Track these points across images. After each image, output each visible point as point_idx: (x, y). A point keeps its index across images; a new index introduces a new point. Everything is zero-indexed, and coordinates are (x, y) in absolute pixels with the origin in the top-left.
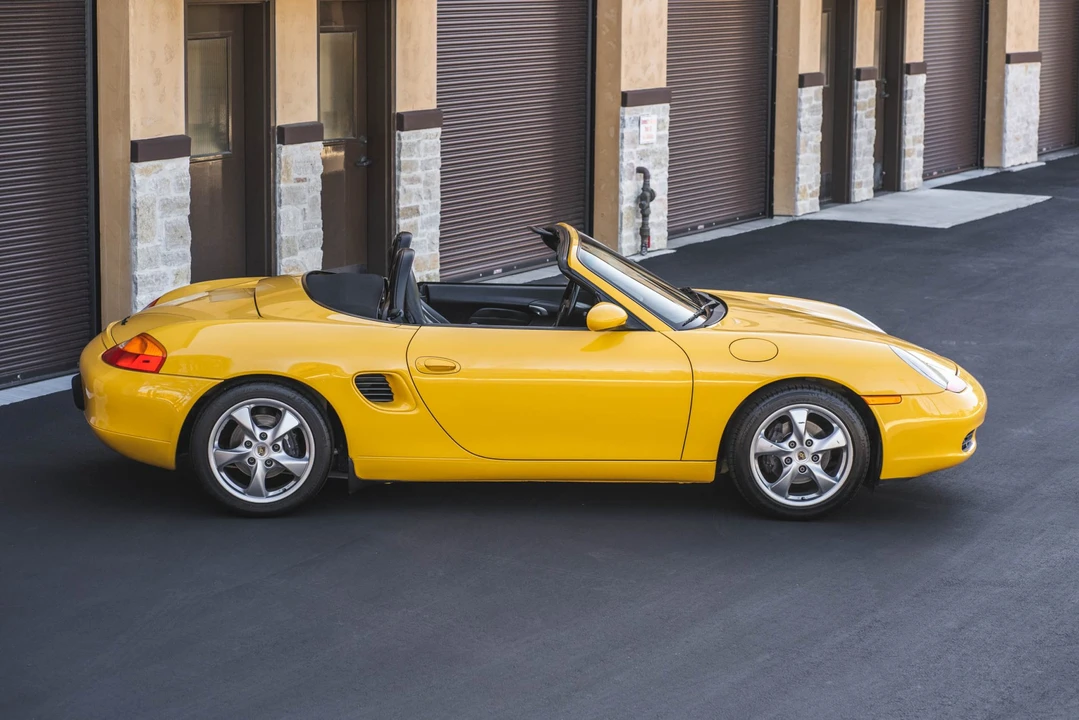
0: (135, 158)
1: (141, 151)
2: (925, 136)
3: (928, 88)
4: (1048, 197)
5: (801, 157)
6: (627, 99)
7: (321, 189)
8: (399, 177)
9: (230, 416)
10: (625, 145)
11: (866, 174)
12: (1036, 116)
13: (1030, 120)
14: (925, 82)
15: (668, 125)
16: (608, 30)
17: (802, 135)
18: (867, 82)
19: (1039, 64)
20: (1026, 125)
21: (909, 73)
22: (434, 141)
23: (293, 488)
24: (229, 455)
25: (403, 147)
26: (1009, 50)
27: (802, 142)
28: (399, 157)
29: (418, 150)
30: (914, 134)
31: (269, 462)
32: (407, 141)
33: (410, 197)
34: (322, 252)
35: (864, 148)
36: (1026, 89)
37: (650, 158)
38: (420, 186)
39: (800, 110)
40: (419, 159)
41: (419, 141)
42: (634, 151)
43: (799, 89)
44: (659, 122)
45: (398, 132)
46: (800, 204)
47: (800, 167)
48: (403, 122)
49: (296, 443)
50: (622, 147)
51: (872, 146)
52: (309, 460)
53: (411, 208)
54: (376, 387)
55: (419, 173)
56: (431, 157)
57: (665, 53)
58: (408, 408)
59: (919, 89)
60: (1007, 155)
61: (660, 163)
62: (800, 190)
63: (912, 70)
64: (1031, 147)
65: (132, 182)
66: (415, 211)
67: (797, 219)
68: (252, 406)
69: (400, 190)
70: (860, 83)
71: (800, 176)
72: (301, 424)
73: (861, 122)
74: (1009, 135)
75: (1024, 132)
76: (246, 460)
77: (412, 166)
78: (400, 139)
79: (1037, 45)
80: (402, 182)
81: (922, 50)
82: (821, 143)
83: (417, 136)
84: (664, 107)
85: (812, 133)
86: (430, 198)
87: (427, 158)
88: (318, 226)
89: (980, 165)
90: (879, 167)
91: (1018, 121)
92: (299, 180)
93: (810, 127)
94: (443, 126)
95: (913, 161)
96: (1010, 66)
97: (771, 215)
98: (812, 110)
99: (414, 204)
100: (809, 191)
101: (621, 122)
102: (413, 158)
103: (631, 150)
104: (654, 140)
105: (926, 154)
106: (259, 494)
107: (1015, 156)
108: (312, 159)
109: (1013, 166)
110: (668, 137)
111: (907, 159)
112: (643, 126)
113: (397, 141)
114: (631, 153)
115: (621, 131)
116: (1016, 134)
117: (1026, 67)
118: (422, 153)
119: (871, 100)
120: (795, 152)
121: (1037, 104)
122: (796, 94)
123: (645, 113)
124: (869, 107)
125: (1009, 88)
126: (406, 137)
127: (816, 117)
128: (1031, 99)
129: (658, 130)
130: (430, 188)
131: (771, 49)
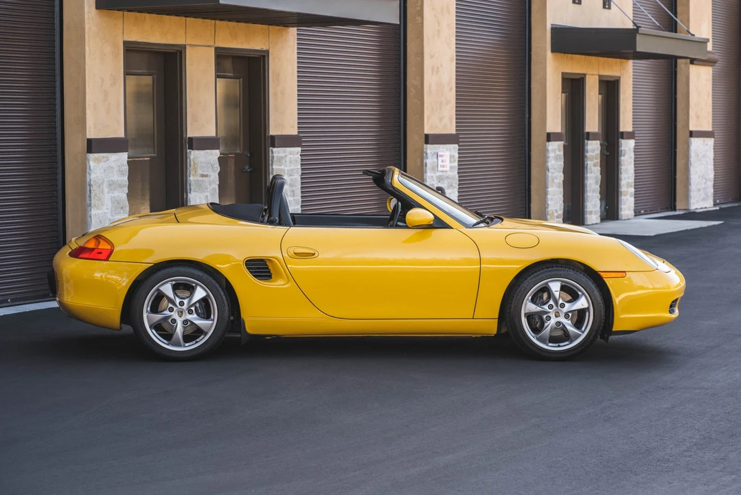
0: (90, 150)
1: (94, 146)
2: (635, 182)
3: (636, 149)
4: (722, 222)
5: (550, 189)
6: (428, 139)
7: (218, 183)
9: (158, 290)
10: (428, 171)
11: (595, 206)
12: (711, 175)
13: (707, 178)
14: (634, 145)
15: (457, 159)
16: (414, 92)
17: (550, 174)
18: (594, 142)
19: (713, 139)
20: (704, 181)
21: (622, 138)
22: (296, 156)
23: (202, 340)
24: (157, 317)
25: (275, 159)
26: (692, 128)
27: (550, 179)
28: (272, 166)
29: (286, 162)
30: (627, 181)
31: (185, 322)
32: (277, 155)
35: (593, 187)
36: (704, 156)
37: (446, 181)
38: (287, 187)
39: (548, 157)
40: (286, 169)
41: (286, 156)
42: (434, 176)
43: (547, 143)
44: (451, 157)
45: (271, 148)
47: (549, 196)
48: (275, 141)
49: (204, 308)
50: (426, 172)
51: (598, 186)
52: (213, 320)
54: (260, 268)
55: (286, 177)
56: (294, 167)
57: (454, 109)
58: (282, 283)
59: (630, 149)
60: (692, 201)
61: (452, 186)
62: (550, 213)
63: (625, 136)
64: (708, 196)
65: (88, 167)
68: (174, 283)
70: (589, 142)
71: (549, 203)
72: (208, 295)
73: (591, 169)
74: (693, 187)
75: (703, 186)
76: (170, 320)
77: (281, 172)
78: (272, 153)
79: (711, 126)
81: (631, 123)
82: (563, 181)
83: (284, 152)
84: (454, 148)
85: (557, 173)
86: (294, 196)
87: (291, 167)
89: (674, 209)
90: (604, 204)
91: (699, 177)
92: (203, 176)
93: (555, 169)
94: (302, 146)
95: (627, 199)
96: (692, 139)
98: (557, 158)
100: (556, 214)
101: (425, 155)
102: (282, 167)
103: (432, 174)
104: (447, 169)
105: (636, 195)
106: (179, 345)
107: (697, 201)
108: (212, 161)
109: (697, 209)
110: (457, 167)
111: (623, 197)
112: (440, 159)
113: (270, 155)
114: (432, 177)
115: (425, 161)
116: (698, 187)
117: (704, 141)
118: (288, 164)
119: (596, 155)
120: (546, 187)
121: (712, 167)
122: (545, 146)
123: (441, 150)
124: (596, 159)
125: (692, 154)
126: (277, 152)
127: (559, 163)
128: (707, 163)
129: (450, 162)
130: (294, 188)
131: (527, 115)
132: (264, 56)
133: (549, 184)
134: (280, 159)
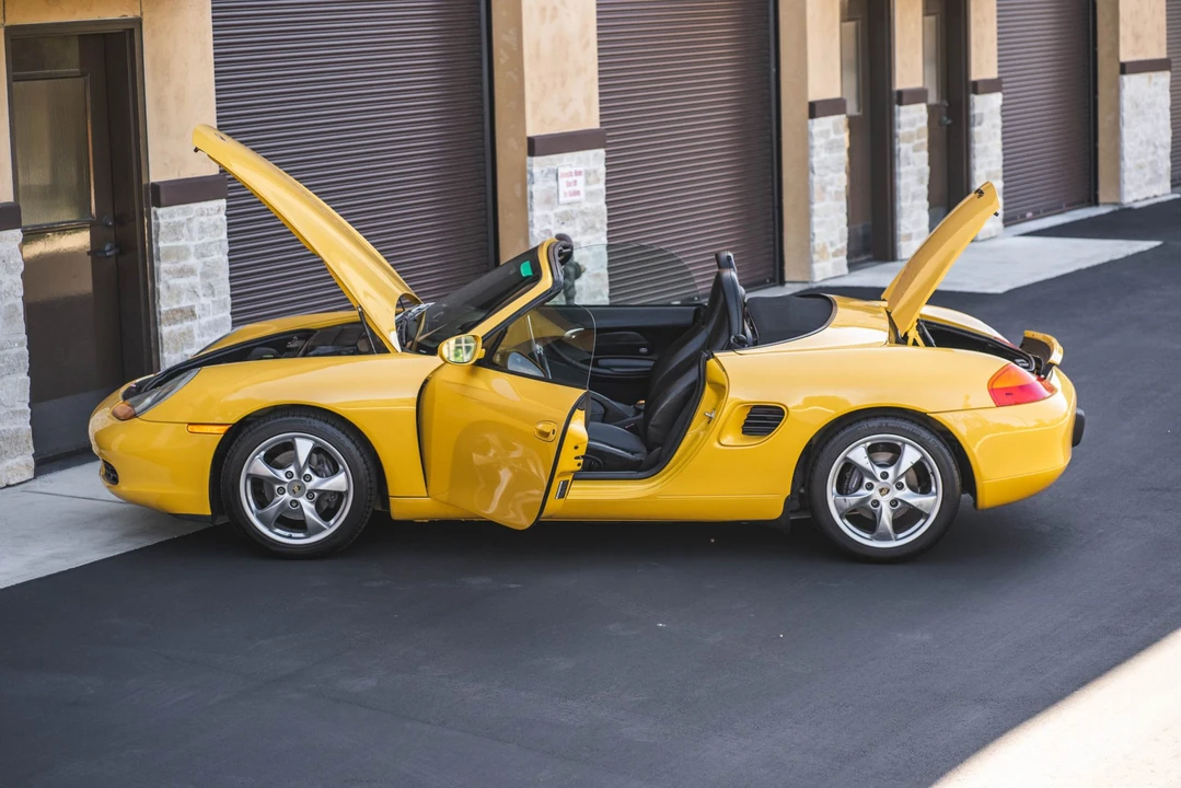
2: (1004, 171)
3: (1004, 110)
4: (1157, 243)
5: (817, 206)
6: (535, 147)
7: (22, 293)
8: (158, 268)
10: (535, 207)
11: (917, 223)
12: (1166, 138)
13: (1157, 143)
14: (1000, 102)
15: (603, 178)
16: (507, 57)
17: (815, 179)
18: (913, 107)
19: (1168, 74)
20: (1152, 149)
21: (976, 92)
22: (217, 217)
25: (162, 229)
26: (1125, 57)
27: (817, 188)
28: (157, 242)
29: (190, 231)
30: (987, 169)
32: (168, 220)
33: (179, 294)
34: (29, 378)
35: (912, 189)
36: (1151, 105)
37: (578, 221)
38: (196, 280)
39: (812, 147)
40: (191, 245)
41: (189, 219)
42: (551, 214)
43: (810, 121)
44: (589, 174)
45: (153, 209)
46: (816, 266)
47: (815, 219)
48: (162, 194)
50: (532, 210)
51: (925, 186)
53: (181, 310)
55: (192, 261)
56: (212, 240)
59: (992, 112)
60: (1127, 188)
61: (593, 227)
62: (817, 248)
63: (980, 88)
64: (1160, 176)
66: (190, 314)
67: (814, 286)
69: (161, 287)
70: (903, 108)
71: (816, 230)
73: (907, 158)
74: (1128, 163)
75: (1150, 158)
77: (180, 253)
78: (157, 218)
79: (1164, 50)
80: (163, 276)
81: (995, 64)
82: (848, 187)
83: (185, 213)
84: (596, 155)
85: (831, 175)
86: (213, 294)
87: (203, 241)
88: (21, 344)
89: (1094, 202)
91: (1141, 143)
93: (827, 168)
94: (228, 198)
96: (1126, 78)
97: (782, 282)
98: (831, 147)
99: (185, 303)
100: (831, 250)
101: (528, 176)
102: (182, 243)
103: (547, 212)
104: (582, 196)
105: (1008, 193)
107: (1140, 187)
108: (4, 253)
109: (1136, 201)
110: (604, 193)
112: (562, 181)
113: (153, 221)
114: (546, 216)
115: (529, 188)
116: (1139, 161)
117: (1150, 78)
118: (196, 235)
119: (920, 130)
120: (808, 202)
121: (1169, 123)
122: (807, 126)
123: (565, 163)
124: (919, 137)
125: (1126, 104)
126: (165, 216)
127: (836, 155)
128: (1158, 116)
129: (587, 183)
130: (211, 280)
131: (774, 70)
132: (132, 30)
133: (816, 196)
134: (175, 229)
